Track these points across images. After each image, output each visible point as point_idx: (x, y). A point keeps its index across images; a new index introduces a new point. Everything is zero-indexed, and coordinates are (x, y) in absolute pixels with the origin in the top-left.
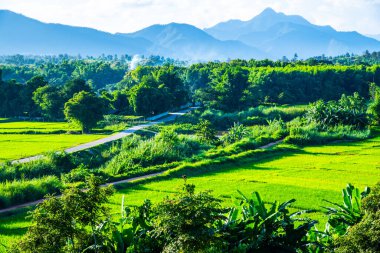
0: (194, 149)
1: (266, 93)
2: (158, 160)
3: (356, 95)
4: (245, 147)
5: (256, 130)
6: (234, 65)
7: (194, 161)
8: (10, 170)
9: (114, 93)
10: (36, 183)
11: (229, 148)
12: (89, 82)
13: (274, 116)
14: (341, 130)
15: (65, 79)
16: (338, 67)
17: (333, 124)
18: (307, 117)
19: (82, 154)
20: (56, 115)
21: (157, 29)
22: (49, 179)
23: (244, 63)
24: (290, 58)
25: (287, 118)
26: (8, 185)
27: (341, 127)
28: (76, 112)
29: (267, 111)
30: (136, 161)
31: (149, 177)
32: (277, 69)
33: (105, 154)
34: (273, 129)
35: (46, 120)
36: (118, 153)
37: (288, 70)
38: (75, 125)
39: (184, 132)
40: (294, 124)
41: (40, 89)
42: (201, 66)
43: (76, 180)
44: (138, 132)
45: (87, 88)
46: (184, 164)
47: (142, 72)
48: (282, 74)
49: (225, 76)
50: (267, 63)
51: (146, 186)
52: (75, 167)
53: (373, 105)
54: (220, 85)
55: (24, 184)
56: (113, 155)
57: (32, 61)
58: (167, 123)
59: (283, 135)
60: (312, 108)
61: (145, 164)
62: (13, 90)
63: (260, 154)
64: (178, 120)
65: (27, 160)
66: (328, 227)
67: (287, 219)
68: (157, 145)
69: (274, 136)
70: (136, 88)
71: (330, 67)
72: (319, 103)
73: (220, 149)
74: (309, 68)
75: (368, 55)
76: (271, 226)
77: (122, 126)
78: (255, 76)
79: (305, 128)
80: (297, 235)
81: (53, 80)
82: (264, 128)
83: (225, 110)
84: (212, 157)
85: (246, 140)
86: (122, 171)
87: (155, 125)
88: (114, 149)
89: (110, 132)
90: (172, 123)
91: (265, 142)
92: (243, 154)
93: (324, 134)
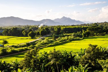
0: (52, 42)
1: (64, 31)
2: (45, 44)
3: (80, 32)
4: (61, 41)
5: (63, 38)
6: (58, 26)
7: (52, 44)
8: (19, 46)
9: (37, 32)
10: (23, 48)
11: (58, 41)
12: (32, 30)
13: (66, 35)
14: (78, 38)
15: (28, 29)
16: (76, 27)
17: (76, 37)
18: (72, 36)
19: (31, 43)
20: (26, 36)
21: (44, 20)
22: (26, 47)
23: (60, 26)
24: (68, 25)
25: (68, 36)
26: (19, 48)
27: (78, 37)
28: (30, 35)
29: (64, 35)
30: (41, 44)
31: (44, 47)
32: (66, 27)
33: (36, 43)
34: (66, 38)
35: (25, 37)
36: (38, 42)
37: (68, 27)
38: (30, 37)
39: (50, 39)
40: (70, 37)
41: (24, 31)
42: (52, 27)
43: (31, 47)
44: (41, 39)
45: (32, 31)
46: (50, 44)
47: (42, 28)
48: (67, 28)
49: (57, 28)
50: (64, 26)
51: (43, 48)
52: (30, 45)
53: (83, 33)
54: (56, 30)
55: (21, 48)
56: (37, 43)
57: (22, 26)
58: (46, 37)
59: (68, 39)
60: (73, 34)
61: (43, 45)
62: (19, 31)
63: (64, 42)
64: (48, 36)
65: (22, 44)
66: (78, 56)
67: (71, 55)
68: (45, 41)
69: (66, 39)
70: (41, 31)
71: (75, 27)
72: (74, 33)
73: (56, 42)
74: (72, 27)
75: (81, 25)
76: (68, 56)
77: (38, 38)
78: (62, 28)
79: (71, 38)
80: (73, 58)
81: (26, 29)
82: (64, 38)
83: (57, 35)
84: (55, 43)
85: (61, 40)
86: (39, 46)
87: (44, 37)
88: (37, 42)
89: (36, 39)
90: (47, 37)
91: (65, 40)
92: (61, 42)
93: (75, 39)
